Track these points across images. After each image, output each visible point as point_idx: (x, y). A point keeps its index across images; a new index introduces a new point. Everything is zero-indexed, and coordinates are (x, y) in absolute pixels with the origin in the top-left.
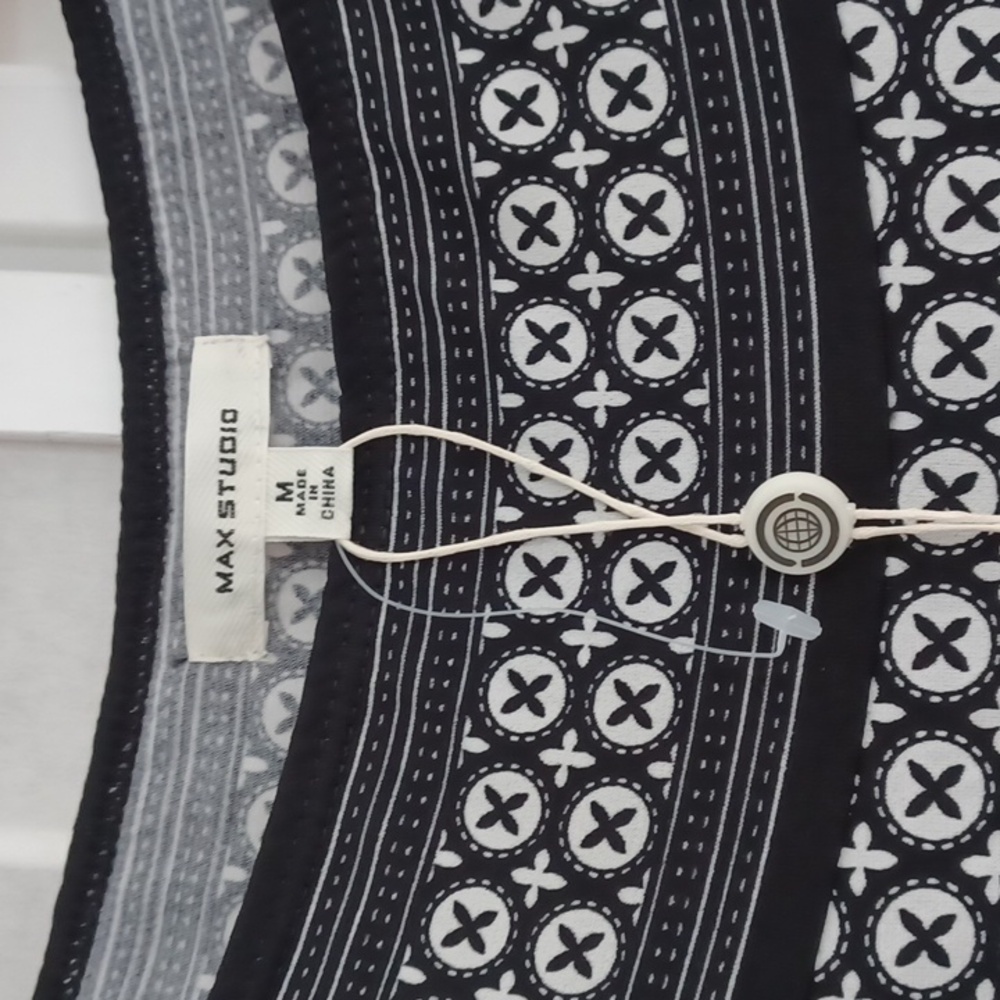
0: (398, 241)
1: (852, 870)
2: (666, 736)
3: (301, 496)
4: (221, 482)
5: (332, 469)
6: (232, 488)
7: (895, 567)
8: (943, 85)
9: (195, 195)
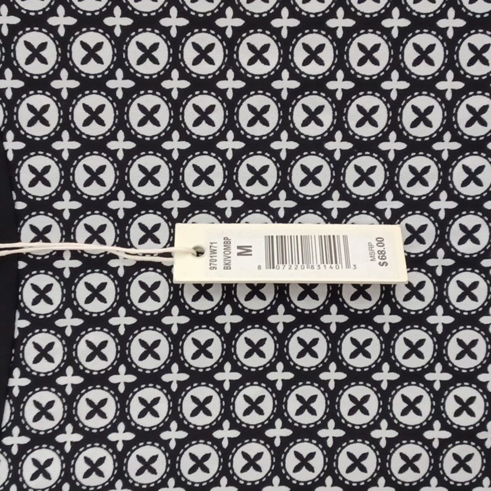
1: (13, 387)
7: (22, 265)
8: (21, 65)
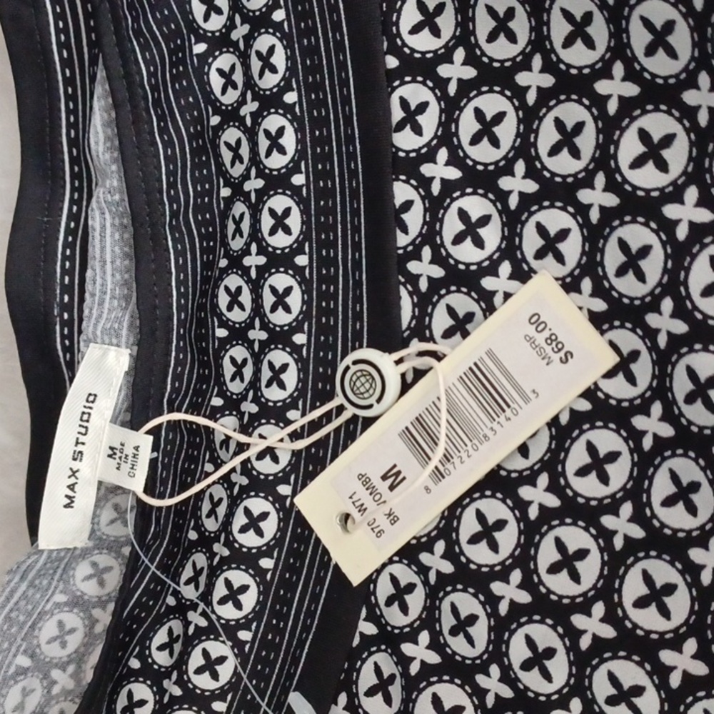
0: (183, 301)
2: (250, 617)
3: (120, 458)
4: (78, 439)
5: (138, 447)
6: (83, 444)
8: (445, 244)
9: (104, 262)
